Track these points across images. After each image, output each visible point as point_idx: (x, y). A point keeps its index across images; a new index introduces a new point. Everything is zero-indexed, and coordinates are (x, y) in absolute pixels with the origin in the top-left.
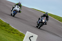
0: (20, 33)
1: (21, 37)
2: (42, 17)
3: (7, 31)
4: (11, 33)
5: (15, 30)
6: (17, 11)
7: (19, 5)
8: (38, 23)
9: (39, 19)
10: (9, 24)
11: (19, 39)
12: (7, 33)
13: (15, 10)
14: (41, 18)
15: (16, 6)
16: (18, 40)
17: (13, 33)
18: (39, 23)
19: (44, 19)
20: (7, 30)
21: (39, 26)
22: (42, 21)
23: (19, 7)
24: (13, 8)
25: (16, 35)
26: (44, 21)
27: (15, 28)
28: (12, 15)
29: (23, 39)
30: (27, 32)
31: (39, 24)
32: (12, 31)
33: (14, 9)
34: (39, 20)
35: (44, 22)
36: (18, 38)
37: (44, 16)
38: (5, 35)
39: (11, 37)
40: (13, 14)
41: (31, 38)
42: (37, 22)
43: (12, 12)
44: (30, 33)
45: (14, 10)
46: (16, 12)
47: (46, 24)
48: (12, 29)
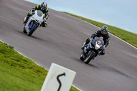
0: (38, 67)
1: (39, 76)
2: (94, 36)
3: (8, 62)
4: (18, 67)
5: (25, 61)
6: (39, 24)
7: (43, 9)
8: (85, 51)
9: (88, 41)
10: (12, 48)
11: (35, 80)
12: (9, 66)
13: (34, 21)
14: (91, 39)
15: (36, 11)
16: (33, 82)
17: (21, 66)
18: (88, 50)
19: (100, 42)
20: (8, 59)
21: (86, 57)
22: (93, 45)
23: (43, 15)
24: (29, 16)
25: (27, 70)
26: (98, 46)
27: (25, 57)
28: (25, 32)
29: (44, 80)
30: (53, 64)
31: (87, 53)
32: (19, 63)
33: (31, 18)
34: (86, 44)
35: (100, 50)
36: (33, 77)
37: (99, 34)
38: (4, 71)
39: (17, 76)
40: (28, 31)
41: (60, 78)
42: (83, 49)
43: (27, 26)
44: (60, 66)
45: (32, 21)
46: (35, 24)
47: (102, 54)
48: (19, 59)
